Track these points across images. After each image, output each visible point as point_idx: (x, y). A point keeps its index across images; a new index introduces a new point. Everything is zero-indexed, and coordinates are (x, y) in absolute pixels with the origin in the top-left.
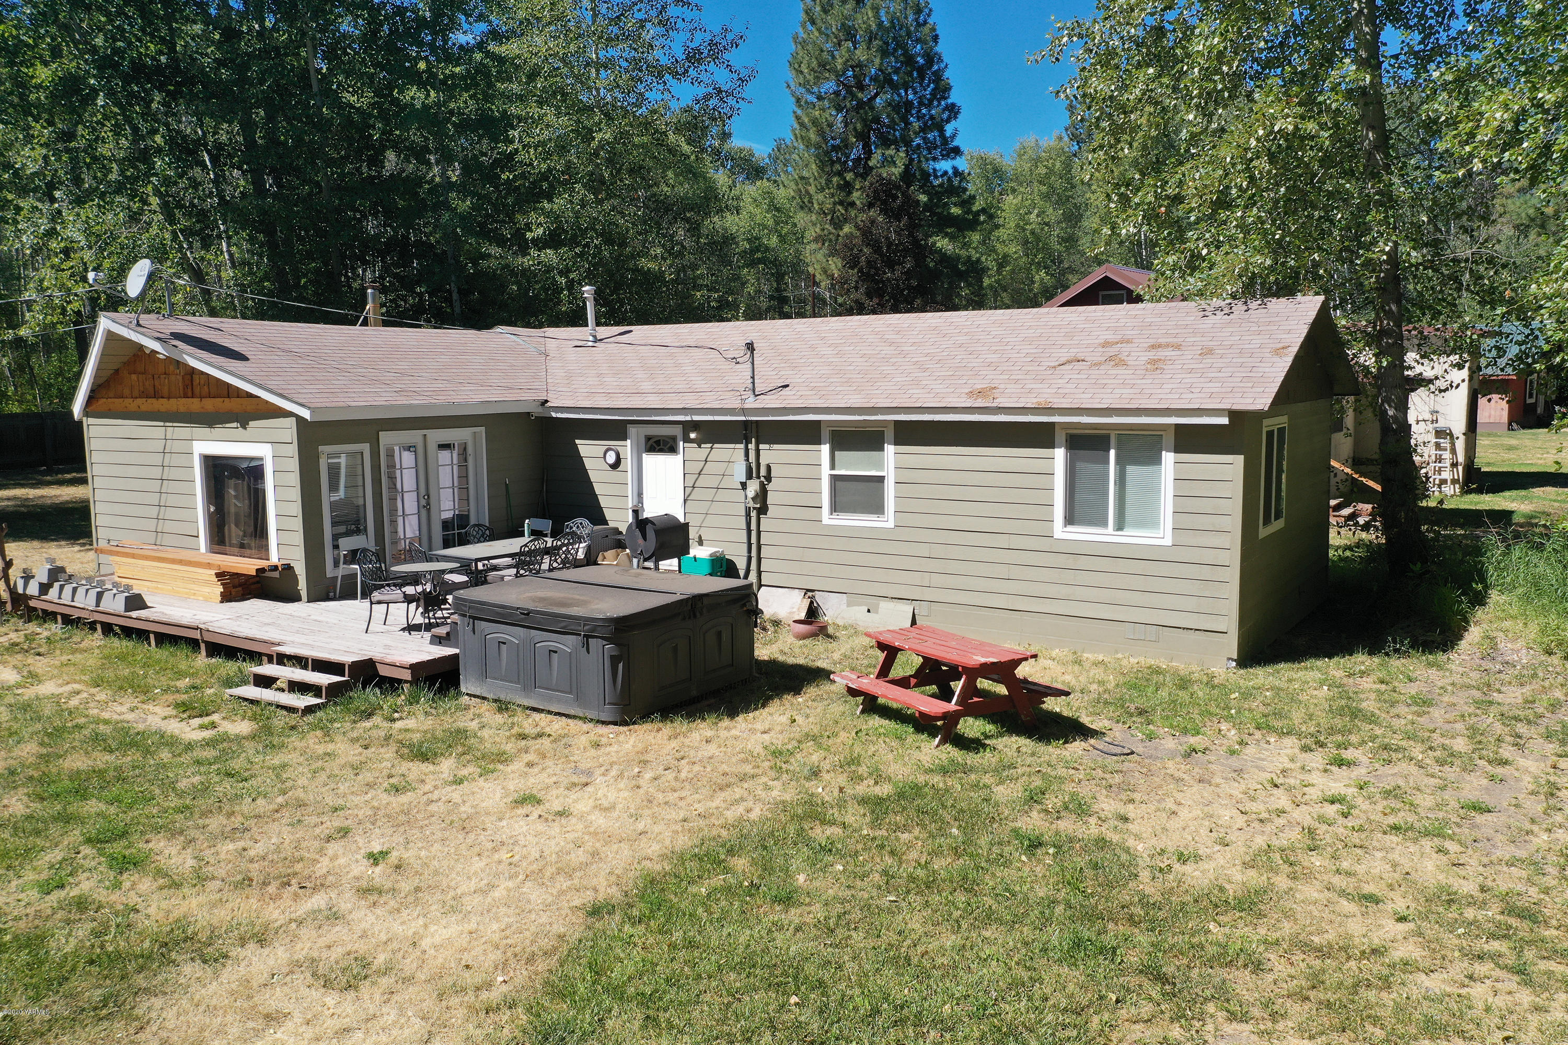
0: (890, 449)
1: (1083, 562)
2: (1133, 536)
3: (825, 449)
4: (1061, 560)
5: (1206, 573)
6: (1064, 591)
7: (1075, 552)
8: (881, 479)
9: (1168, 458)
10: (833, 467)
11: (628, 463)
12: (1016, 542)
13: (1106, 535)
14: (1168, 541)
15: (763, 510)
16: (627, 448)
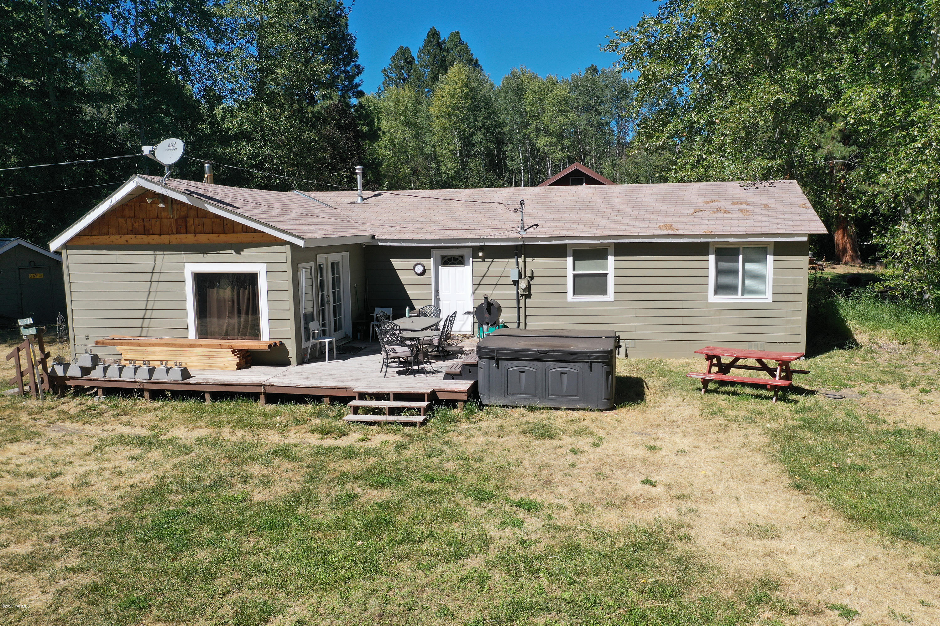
0: (611, 259)
1: (725, 313)
2: (750, 298)
3: (570, 260)
4: (712, 313)
5: (790, 314)
6: (715, 328)
7: (721, 308)
8: (605, 275)
9: (770, 258)
10: (574, 270)
11: (431, 272)
12: (687, 305)
13: (737, 298)
14: (770, 300)
15: (528, 296)
16: (430, 263)
